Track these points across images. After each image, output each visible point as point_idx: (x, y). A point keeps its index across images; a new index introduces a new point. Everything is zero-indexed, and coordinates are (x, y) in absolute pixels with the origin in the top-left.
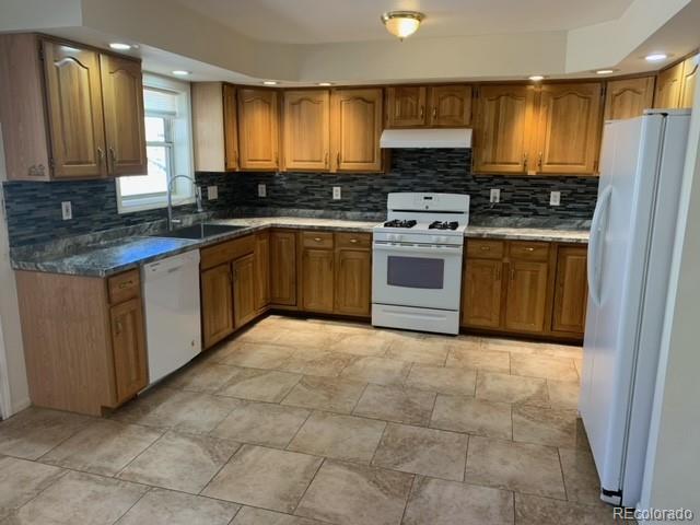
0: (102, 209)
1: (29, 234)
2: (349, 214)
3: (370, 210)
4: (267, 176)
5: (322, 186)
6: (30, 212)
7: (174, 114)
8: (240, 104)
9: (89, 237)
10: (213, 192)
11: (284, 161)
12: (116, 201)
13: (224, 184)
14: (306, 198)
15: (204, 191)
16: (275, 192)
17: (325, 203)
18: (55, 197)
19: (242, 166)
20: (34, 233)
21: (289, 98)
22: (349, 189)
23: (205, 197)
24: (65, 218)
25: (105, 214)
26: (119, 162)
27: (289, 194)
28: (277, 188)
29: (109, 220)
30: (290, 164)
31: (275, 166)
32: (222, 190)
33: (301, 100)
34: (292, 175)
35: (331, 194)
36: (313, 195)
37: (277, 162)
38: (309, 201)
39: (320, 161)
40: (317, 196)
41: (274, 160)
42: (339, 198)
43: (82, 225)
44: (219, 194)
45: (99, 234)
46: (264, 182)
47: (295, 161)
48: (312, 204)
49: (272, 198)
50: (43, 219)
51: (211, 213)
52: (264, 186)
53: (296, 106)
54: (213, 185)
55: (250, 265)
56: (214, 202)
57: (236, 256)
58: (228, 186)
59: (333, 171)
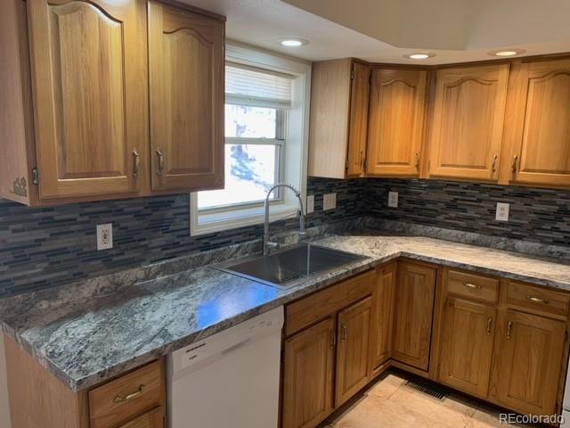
0: (166, 231)
1: (36, 274)
2: (519, 244)
3: (557, 242)
4: (400, 183)
5: (479, 201)
6: (39, 242)
7: (288, 103)
8: (374, 88)
9: (138, 272)
10: (330, 201)
11: (427, 164)
12: (188, 219)
13: (346, 191)
14: (453, 214)
15: (319, 200)
16: (410, 202)
17: (483, 223)
18: (86, 218)
19: (369, 171)
20: (42, 273)
21: (444, 79)
22: (525, 208)
23: (318, 208)
24: (101, 247)
25: (168, 237)
26: (173, 171)
27: (430, 206)
28: (414, 197)
29: (176, 245)
30: (436, 170)
31: (414, 171)
32: (343, 197)
33: (462, 81)
34: (436, 184)
35: (493, 212)
36: (464, 211)
37: (417, 166)
38: (457, 218)
39: (485, 167)
40: (471, 213)
41: (413, 162)
42: (505, 218)
43: (128, 255)
44: (338, 203)
45: (154, 266)
46: (397, 189)
47: (443, 165)
48: (462, 224)
49: (407, 210)
50: (64, 251)
51: (324, 227)
52: (396, 194)
53: (454, 90)
54: (331, 192)
55: (365, 313)
56: (330, 213)
57: (345, 304)
58: (351, 192)
59: (504, 181)
